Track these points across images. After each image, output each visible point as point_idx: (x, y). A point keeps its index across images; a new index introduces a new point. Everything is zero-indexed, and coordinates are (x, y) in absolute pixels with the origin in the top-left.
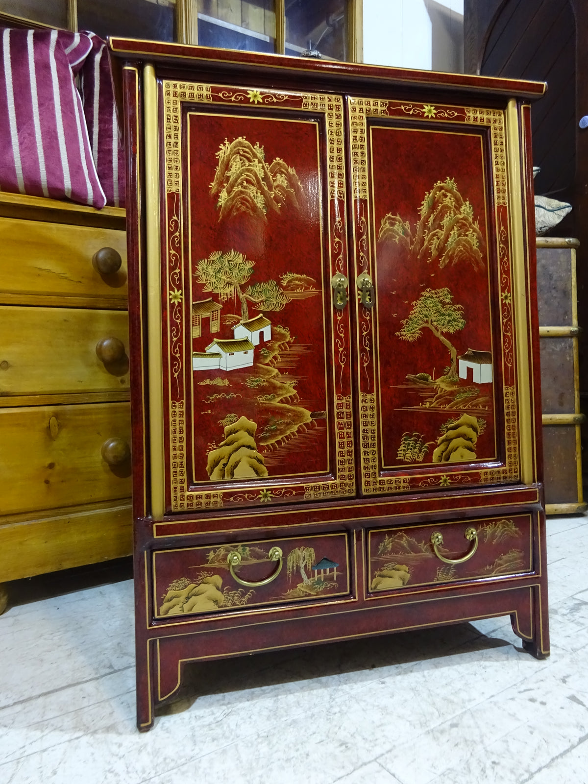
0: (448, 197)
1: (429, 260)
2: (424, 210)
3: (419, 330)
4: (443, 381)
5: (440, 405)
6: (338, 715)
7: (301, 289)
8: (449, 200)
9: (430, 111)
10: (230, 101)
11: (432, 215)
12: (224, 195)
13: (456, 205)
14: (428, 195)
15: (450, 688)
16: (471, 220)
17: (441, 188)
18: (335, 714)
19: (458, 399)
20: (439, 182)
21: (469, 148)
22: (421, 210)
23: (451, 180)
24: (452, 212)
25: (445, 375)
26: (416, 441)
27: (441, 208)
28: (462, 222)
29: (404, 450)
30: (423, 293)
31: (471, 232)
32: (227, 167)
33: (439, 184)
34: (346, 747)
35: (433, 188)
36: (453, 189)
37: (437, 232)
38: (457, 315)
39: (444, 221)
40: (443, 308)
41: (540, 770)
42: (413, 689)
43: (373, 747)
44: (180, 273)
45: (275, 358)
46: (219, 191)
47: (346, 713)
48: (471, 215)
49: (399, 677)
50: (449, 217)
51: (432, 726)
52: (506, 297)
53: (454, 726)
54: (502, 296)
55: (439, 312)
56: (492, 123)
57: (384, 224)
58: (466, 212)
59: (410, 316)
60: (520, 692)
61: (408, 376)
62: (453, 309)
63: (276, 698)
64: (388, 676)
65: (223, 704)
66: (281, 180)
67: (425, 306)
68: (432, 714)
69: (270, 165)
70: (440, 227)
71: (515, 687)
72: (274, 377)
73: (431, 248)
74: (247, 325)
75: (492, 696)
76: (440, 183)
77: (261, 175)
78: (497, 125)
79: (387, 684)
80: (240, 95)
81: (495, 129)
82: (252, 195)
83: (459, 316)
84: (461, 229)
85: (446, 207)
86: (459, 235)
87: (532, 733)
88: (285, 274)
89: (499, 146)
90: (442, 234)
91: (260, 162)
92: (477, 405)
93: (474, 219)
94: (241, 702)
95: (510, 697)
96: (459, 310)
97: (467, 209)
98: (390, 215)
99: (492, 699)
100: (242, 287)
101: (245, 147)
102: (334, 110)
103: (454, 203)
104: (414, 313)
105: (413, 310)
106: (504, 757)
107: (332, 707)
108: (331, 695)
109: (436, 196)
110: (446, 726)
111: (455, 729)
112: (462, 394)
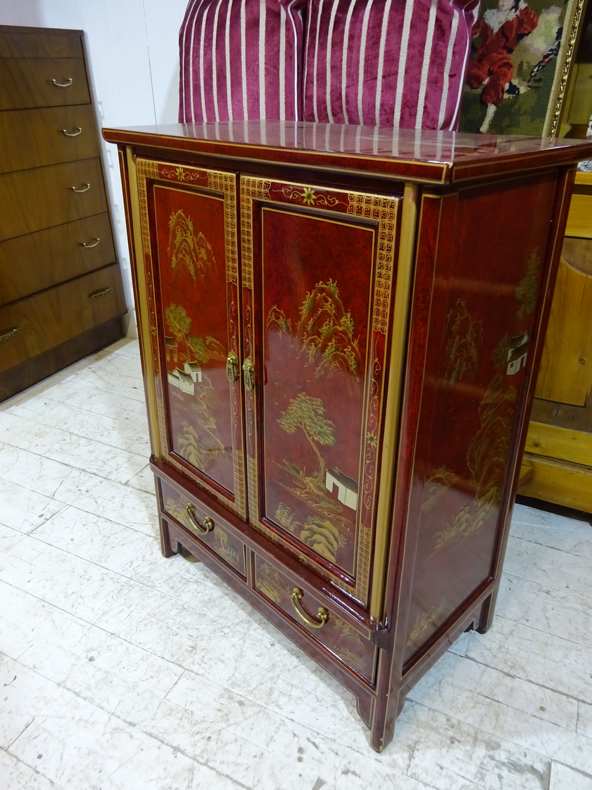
0: (329, 303)
1: (306, 365)
2: (304, 310)
3: (295, 426)
4: (312, 482)
5: (308, 500)
6: (222, 634)
7: (217, 352)
8: (329, 306)
9: (309, 196)
10: (167, 178)
11: (312, 319)
12: (174, 259)
13: (336, 314)
14: (309, 295)
15: (289, 688)
16: (350, 335)
17: (322, 290)
18: (222, 632)
19: (323, 504)
20: (321, 282)
21: (358, 245)
22: (301, 310)
23: (333, 283)
24: (331, 320)
25: (313, 477)
26: (289, 515)
27: (321, 313)
28: (341, 336)
29: (280, 515)
30: (300, 395)
31: (349, 350)
32: (175, 236)
33: (320, 284)
34: (192, 650)
35: (314, 288)
36: (335, 294)
37: (315, 338)
38: (327, 430)
39: (323, 328)
40: (316, 417)
41: (212, 769)
42: (273, 665)
43: (197, 664)
44: (154, 314)
45: (204, 396)
46: (172, 256)
47: (225, 637)
48: (351, 330)
49: (285, 652)
50: (328, 326)
51: (236, 690)
52: (372, 439)
53: (241, 703)
54: (367, 435)
55: (312, 419)
56: (380, 217)
57: (271, 316)
58: (346, 325)
59: (288, 410)
60: (309, 740)
61: (284, 461)
62: (324, 422)
63: (223, 595)
64: (283, 645)
65: (205, 575)
66: (203, 254)
67: (301, 408)
68: (249, 686)
69: (196, 238)
70: (319, 334)
71: (315, 734)
72: (205, 410)
73: (308, 354)
74: (191, 365)
75: (292, 720)
76: (322, 284)
77: (192, 247)
78: (386, 221)
79: (272, 648)
80: (172, 173)
81: (384, 226)
82: (188, 263)
83: (330, 432)
84: (339, 343)
85: (325, 313)
86: (337, 349)
87: (255, 756)
88: (208, 336)
89: (385, 253)
90: (320, 343)
91: (191, 235)
92: (340, 521)
93: (355, 336)
94: (211, 581)
95: (297, 733)
96: (330, 426)
97: (347, 321)
98: (275, 307)
99: (287, 721)
100: (185, 334)
101: (183, 219)
102: (229, 190)
103: (334, 312)
104: (292, 410)
105: (291, 406)
106: (217, 743)
107: (228, 627)
108: (242, 622)
109: (317, 298)
110: (238, 698)
111: (237, 705)
112: (327, 503)
